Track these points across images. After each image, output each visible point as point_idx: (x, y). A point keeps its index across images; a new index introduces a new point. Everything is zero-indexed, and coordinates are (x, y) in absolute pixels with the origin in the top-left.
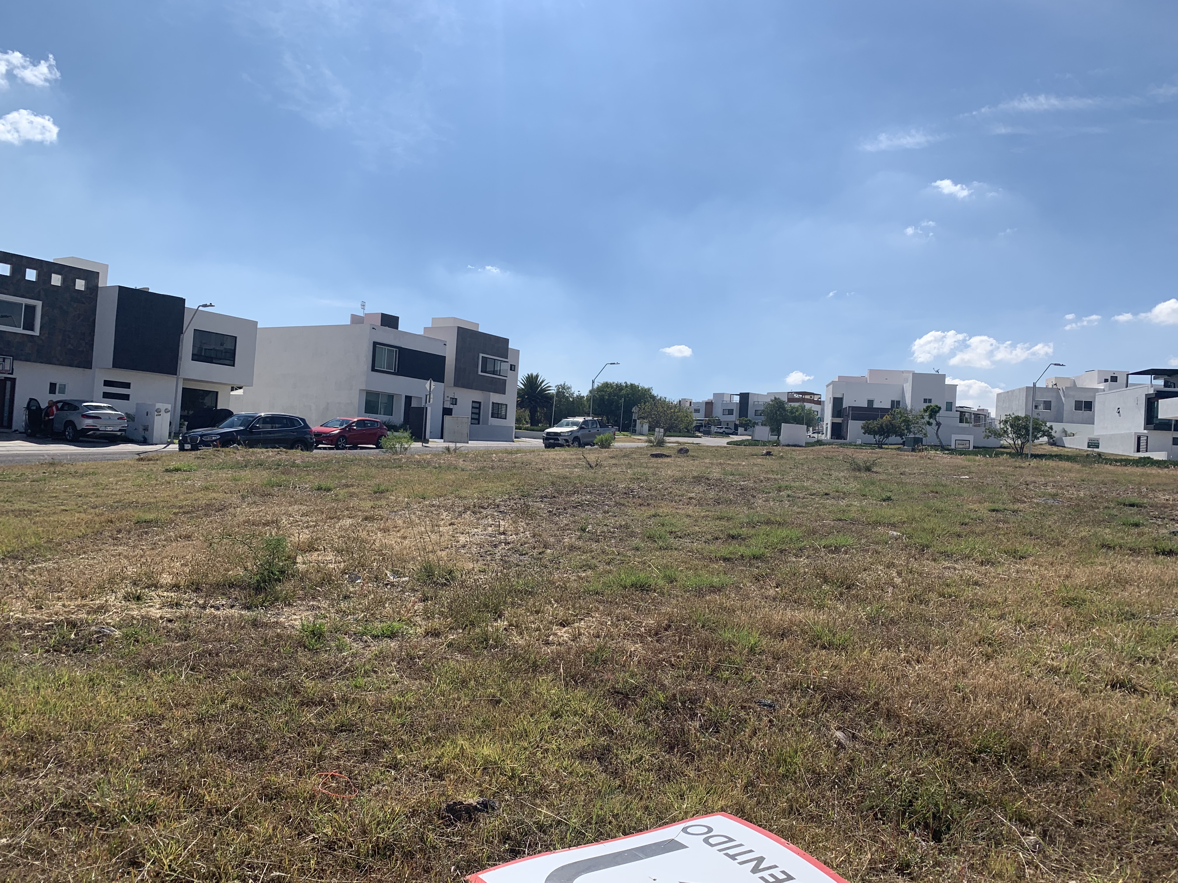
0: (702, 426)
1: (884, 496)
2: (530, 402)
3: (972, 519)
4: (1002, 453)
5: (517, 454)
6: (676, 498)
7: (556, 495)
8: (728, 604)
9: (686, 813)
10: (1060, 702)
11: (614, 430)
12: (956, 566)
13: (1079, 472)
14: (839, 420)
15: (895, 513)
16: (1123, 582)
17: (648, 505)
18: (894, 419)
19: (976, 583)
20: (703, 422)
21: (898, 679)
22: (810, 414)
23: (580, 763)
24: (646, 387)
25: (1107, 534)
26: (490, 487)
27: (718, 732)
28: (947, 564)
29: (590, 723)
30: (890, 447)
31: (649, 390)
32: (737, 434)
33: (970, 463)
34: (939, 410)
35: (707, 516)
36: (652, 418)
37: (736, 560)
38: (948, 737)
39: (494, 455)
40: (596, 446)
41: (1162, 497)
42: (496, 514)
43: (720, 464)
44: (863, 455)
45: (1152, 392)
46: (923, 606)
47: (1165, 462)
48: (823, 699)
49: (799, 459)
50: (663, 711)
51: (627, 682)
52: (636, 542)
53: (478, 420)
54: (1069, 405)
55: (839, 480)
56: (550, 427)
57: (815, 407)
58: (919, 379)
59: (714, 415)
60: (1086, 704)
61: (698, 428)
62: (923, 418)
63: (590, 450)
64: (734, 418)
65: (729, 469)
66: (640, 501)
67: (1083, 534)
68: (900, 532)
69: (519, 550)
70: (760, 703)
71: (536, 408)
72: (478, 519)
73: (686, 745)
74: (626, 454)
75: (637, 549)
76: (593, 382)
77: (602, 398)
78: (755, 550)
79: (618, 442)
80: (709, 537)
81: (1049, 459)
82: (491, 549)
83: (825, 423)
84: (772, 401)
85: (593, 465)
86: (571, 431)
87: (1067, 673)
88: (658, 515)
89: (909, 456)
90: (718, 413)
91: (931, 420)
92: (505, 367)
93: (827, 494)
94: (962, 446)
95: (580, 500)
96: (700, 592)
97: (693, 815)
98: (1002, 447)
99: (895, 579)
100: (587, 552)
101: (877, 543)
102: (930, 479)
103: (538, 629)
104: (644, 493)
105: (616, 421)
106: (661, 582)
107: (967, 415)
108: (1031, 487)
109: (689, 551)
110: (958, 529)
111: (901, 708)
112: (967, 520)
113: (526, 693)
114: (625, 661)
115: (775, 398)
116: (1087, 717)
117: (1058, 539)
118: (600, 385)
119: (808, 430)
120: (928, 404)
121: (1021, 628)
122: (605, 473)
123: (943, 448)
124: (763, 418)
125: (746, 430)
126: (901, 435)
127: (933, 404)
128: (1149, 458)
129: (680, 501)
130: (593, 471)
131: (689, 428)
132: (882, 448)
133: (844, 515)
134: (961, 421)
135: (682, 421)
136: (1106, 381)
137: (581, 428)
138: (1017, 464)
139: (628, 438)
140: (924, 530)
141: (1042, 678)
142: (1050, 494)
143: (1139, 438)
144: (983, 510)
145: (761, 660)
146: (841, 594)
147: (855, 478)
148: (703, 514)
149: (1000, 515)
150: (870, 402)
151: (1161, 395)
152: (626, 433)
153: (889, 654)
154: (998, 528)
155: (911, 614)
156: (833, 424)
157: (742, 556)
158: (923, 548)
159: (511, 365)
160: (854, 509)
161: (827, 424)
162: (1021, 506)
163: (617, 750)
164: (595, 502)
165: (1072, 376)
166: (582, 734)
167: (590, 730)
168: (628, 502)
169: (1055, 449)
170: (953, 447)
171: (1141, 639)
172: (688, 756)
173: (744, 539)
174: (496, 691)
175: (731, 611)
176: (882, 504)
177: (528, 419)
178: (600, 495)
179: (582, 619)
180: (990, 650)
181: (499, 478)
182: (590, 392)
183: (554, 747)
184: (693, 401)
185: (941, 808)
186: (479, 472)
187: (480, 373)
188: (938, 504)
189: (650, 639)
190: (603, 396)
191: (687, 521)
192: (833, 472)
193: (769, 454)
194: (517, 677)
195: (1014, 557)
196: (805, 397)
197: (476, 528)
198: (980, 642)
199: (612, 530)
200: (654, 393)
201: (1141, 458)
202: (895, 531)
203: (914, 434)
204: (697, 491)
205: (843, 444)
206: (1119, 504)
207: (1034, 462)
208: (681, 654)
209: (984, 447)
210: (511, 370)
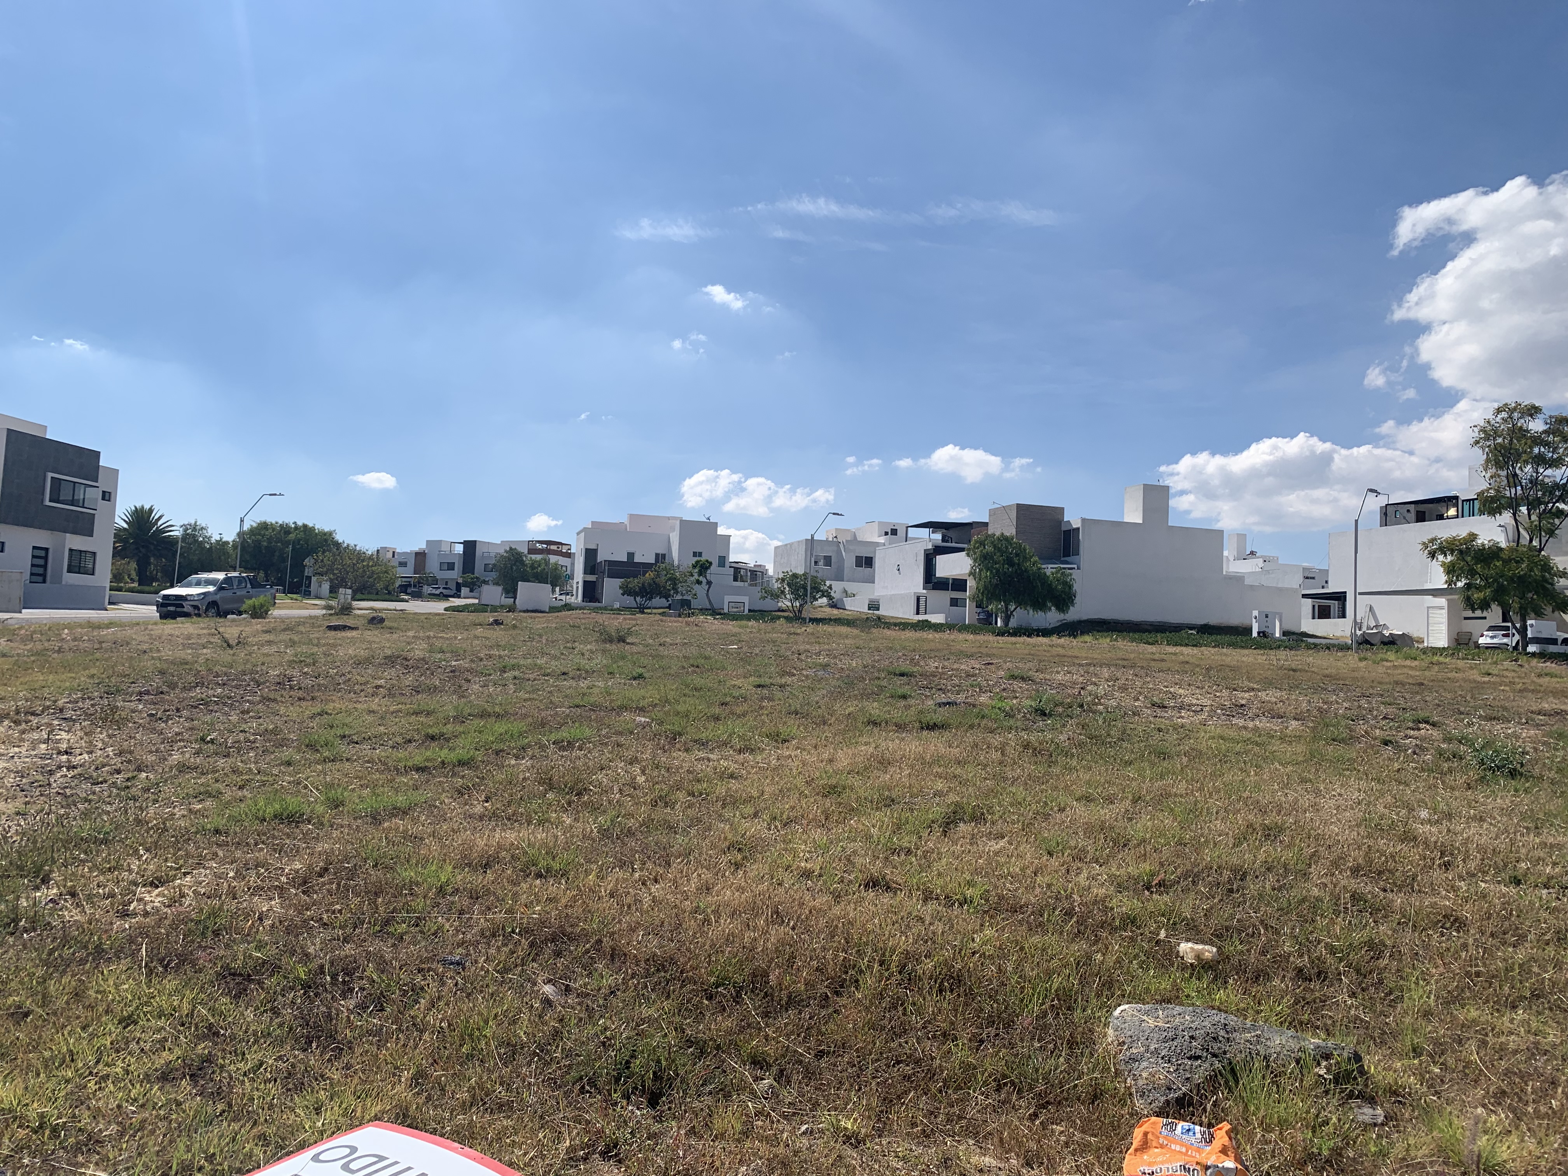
0: (410, 585)
1: (634, 673)
2: (137, 549)
3: (734, 697)
4: (779, 618)
5: (108, 628)
6: (356, 687)
7: (165, 689)
8: (412, 830)
9: (322, 1133)
10: (810, 912)
11: (273, 591)
12: (711, 756)
13: (855, 637)
14: (592, 578)
15: (647, 694)
16: (884, 763)
17: (313, 699)
18: (658, 576)
19: (732, 776)
20: (412, 580)
21: (629, 907)
22: (556, 569)
23: (160, 1089)
24: (327, 529)
25: (874, 708)
26: (50, 681)
27: (382, 1010)
28: (701, 754)
29: (183, 1025)
30: (654, 611)
31: (330, 533)
32: (459, 597)
33: (741, 630)
34: (709, 567)
35: (400, 711)
36: (334, 574)
37: (434, 769)
38: (682, 972)
39: (66, 631)
40: (244, 616)
41: (933, 664)
42: (56, 722)
43: (429, 637)
44: (615, 623)
45: (930, 547)
46: (668, 810)
47: (942, 625)
48: (532, 945)
49: (537, 629)
50: (302, 992)
51: (250, 956)
52: (287, 753)
53: (44, 576)
54: (849, 561)
55: (583, 654)
56: (172, 586)
57: (562, 561)
58: (687, 526)
59: (427, 571)
60: (837, 910)
61: (404, 589)
62: (692, 575)
63: (233, 620)
64: (455, 575)
65: (438, 644)
66: (300, 694)
67: (851, 709)
68: (649, 717)
69: (91, 777)
70: (444, 962)
71: (149, 557)
72: (23, 732)
73: (332, 1037)
74: (289, 626)
75: (289, 764)
76: (242, 521)
77: (257, 545)
78: (461, 753)
79: (280, 608)
80: (399, 739)
81: (828, 623)
82: (41, 778)
83: (575, 581)
84: (506, 551)
85: (233, 642)
86: (203, 594)
87: (820, 875)
88: (326, 713)
89: (674, 623)
90: (433, 567)
91: (701, 578)
92: (93, 494)
93: (564, 674)
94: (736, 610)
95: (204, 696)
96: (375, 819)
97: (333, 1133)
98: (780, 610)
99: (638, 778)
100: (207, 773)
101: (620, 733)
102: (693, 651)
103: (112, 895)
104: (309, 682)
105: (279, 579)
106: (320, 809)
107: (742, 572)
108: (803, 657)
109: (368, 762)
110: (717, 710)
111: (628, 944)
112: (728, 699)
113: (78, 995)
114: (250, 928)
115: (511, 548)
116: (837, 926)
117: (823, 717)
118: (255, 525)
119: (553, 591)
120: (698, 558)
121: (776, 827)
122: (250, 654)
123: (714, 612)
124: (494, 575)
125: (471, 591)
126: (667, 597)
127: (703, 559)
128: (927, 621)
129: (362, 691)
130: (231, 652)
131: (391, 588)
132: (643, 613)
133: (582, 699)
134: (735, 580)
135: (379, 578)
136: (886, 534)
137: (221, 589)
138: (792, 630)
139: (298, 603)
140: (678, 713)
141: (793, 884)
142: (821, 665)
143: (918, 599)
144: (746, 685)
145: (453, 903)
146: (569, 803)
147: (604, 651)
148: (392, 709)
149: (765, 691)
150: (631, 555)
151: (939, 550)
152: (294, 596)
153: (621, 875)
154: (761, 708)
155: (653, 820)
156: (585, 583)
157: (443, 762)
158: (674, 736)
159: (104, 492)
160: (596, 691)
161: (578, 583)
162: (788, 680)
163: (224, 1058)
164: (230, 698)
165: (852, 527)
166: (168, 1044)
167: (181, 1036)
168: (282, 696)
169: (835, 611)
170: (726, 611)
171: (898, 828)
172: (333, 1050)
173: (447, 740)
174: (23, 998)
175: (417, 839)
176: (632, 685)
177: (134, 575)
178: (237, 687)
179: (188, 873)
180: (739, 857)
181: (67, 667)
182: (239, 534)
183: (118, 1070)
184: (397, 551)
185: (664, 1063)
186: (32, 658)
187: (47, 503)
188: (698, 681)
189: (293, 891)
190: (259, 542)
191: (369, 718)
192: (577, 644)
193: (497, 622)
194: (64, 972)
195: (776, 741)
196: (551, 547)
197: (19, 746)
198: (729, 849)
199: (252, 738)
200: (339, 537)
201: (919, 621)
202: (644, 716)
203: (682, 595)
204: (388, 677)
205: (597, 608)
206: (890, 673)
207: (811, 628)
208: (338, 907)
209: (760, 611)
210: (103, 499)
